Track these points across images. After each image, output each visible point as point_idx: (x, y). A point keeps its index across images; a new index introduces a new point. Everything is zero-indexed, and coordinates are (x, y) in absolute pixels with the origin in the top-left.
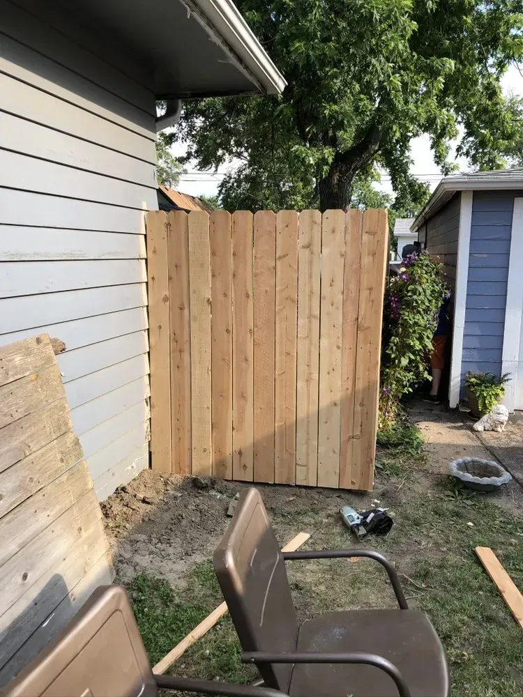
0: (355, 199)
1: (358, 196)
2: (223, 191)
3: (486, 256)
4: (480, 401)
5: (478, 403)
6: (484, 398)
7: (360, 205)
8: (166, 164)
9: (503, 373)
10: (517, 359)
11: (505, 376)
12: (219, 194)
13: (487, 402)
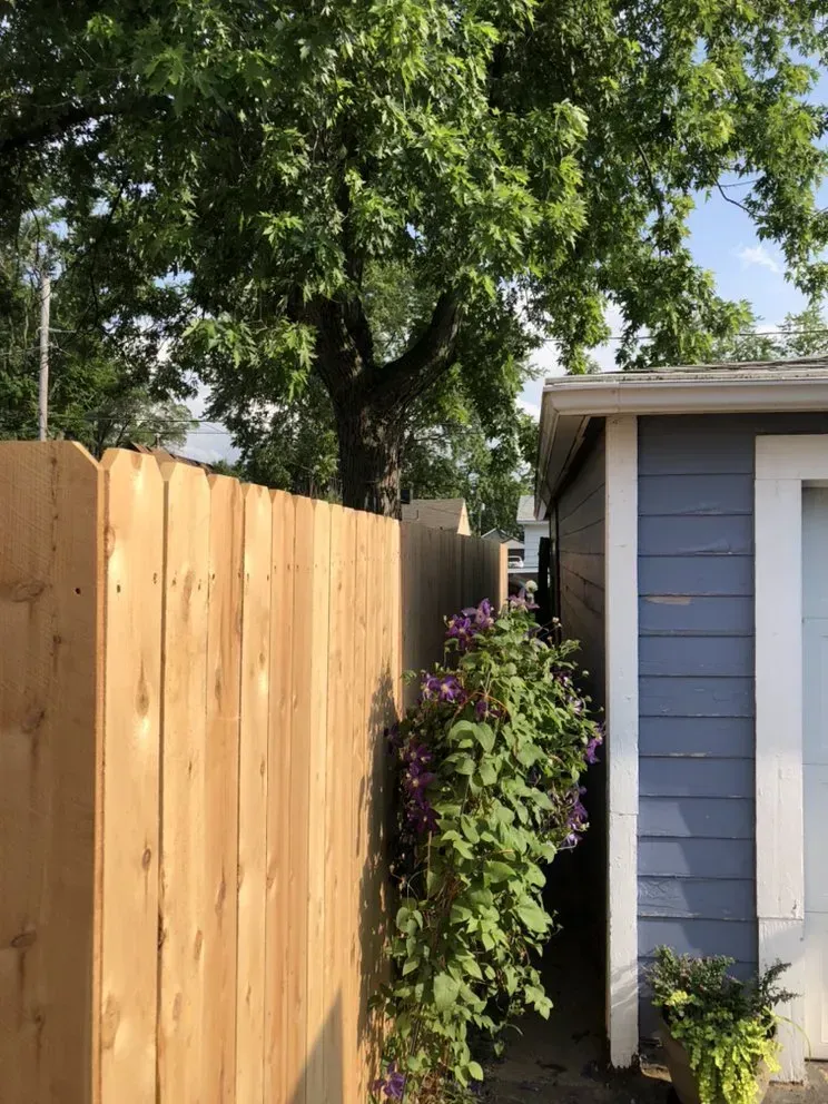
0: (463, 464)
1: (468, 461)
2: (250, 453)
3: (686, 602)
4: (704, 1084)
5: (698, 1092)
6: (717, 1076)
7: (471, 475)
8: (164, 412)
9: (766, 960)
10: (799, 913)
11: (772, 974)
12: (243, 458)
13: (727, 1088)
